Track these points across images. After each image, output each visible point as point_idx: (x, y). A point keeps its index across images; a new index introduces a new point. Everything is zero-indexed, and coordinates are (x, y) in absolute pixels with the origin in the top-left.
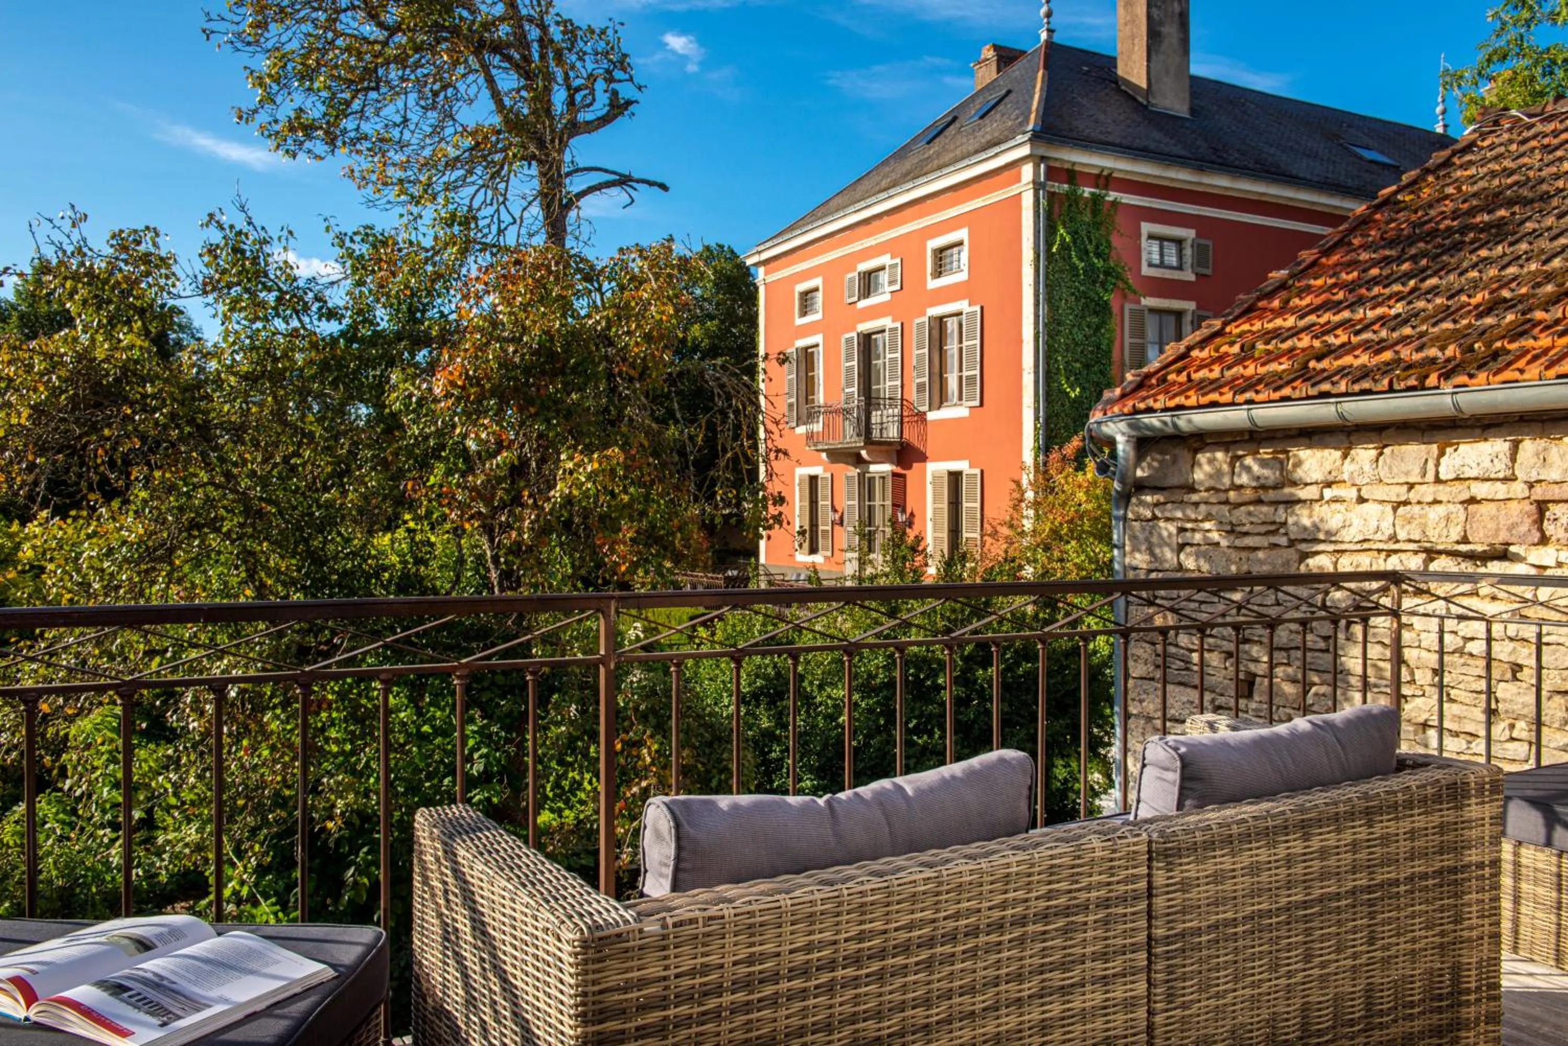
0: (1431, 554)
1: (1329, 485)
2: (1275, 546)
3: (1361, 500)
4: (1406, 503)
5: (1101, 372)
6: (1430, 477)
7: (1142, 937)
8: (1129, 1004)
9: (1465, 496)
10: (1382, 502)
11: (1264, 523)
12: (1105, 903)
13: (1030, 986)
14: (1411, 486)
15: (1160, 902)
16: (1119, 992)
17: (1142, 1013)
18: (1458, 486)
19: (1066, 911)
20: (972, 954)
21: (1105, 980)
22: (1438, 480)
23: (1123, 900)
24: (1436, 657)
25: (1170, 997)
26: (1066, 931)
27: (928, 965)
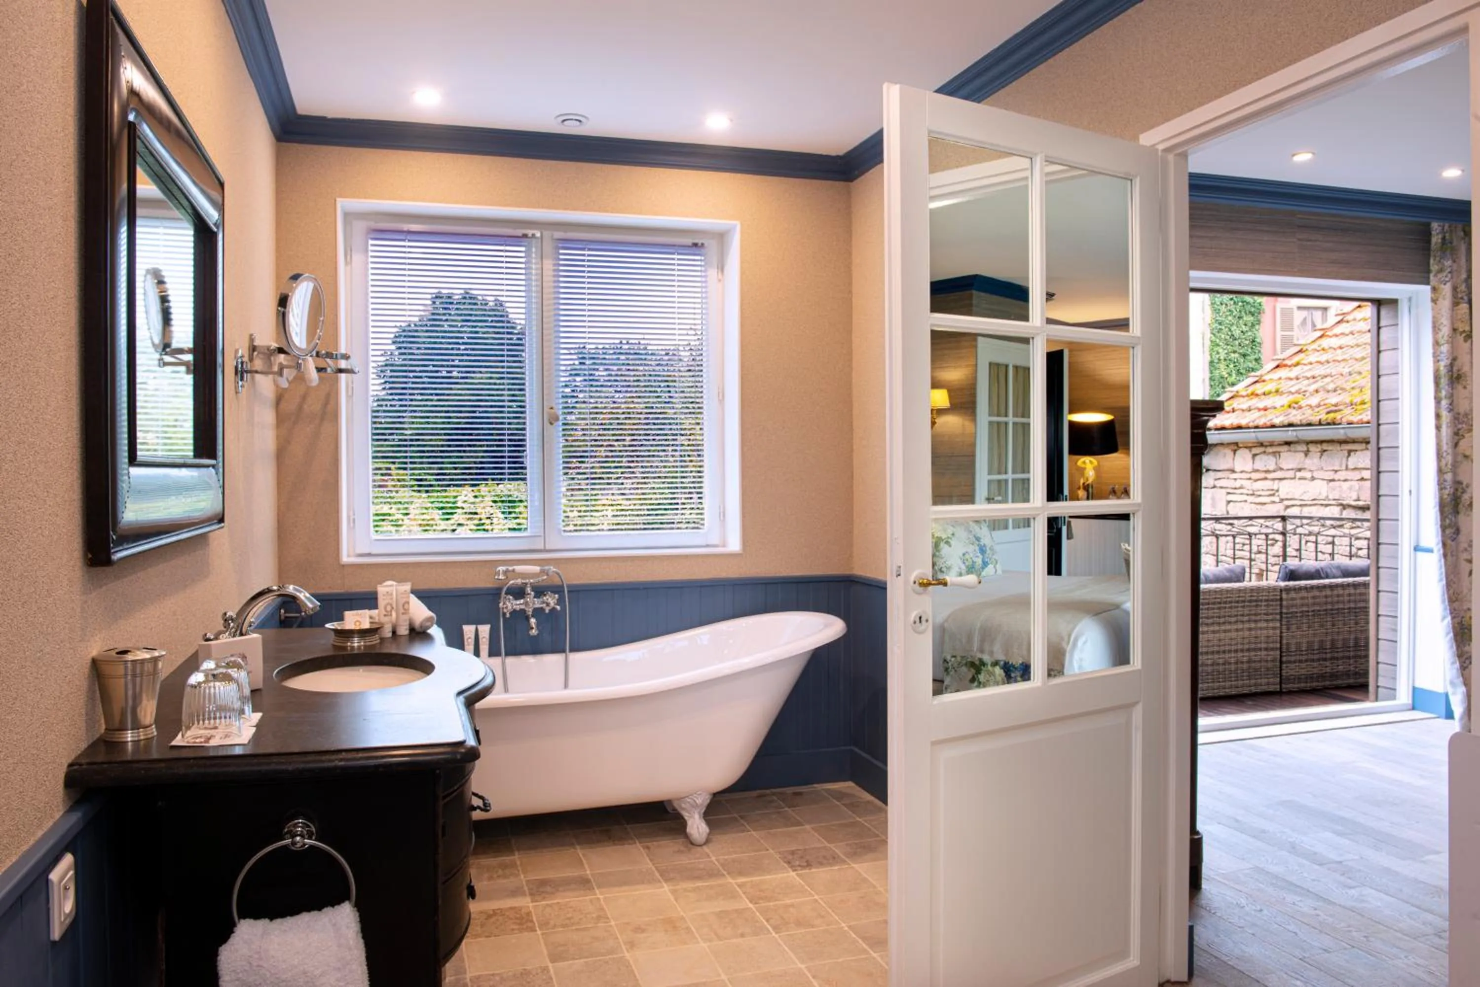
0: (1344, 507)
1: (1300, 470)
2: (1274, 502)
3: (1313, 479)
4: (1333, 480)
5: (1256, 360)
6: (1344, 468)
7: (1278, 611)
8: (1274, 628)
9: (1359, 477)
10: (1323, 479)
11: (1268, 490)
12: (1267, 601)
13: (1246, 618)
14: (1336, 471)
15: (1284, 603)
16: (1271, 625)
17: (1278, 632)
18: (1357, 472)
19: (1256, 601)
20: (1231, 608)
21: (1267, 621)
22: (1347, 469)
23: (1272, 600)
24: (1348, 548)
25: (1288, 629)
26: (1257, 606)
27: (1219, 608)
